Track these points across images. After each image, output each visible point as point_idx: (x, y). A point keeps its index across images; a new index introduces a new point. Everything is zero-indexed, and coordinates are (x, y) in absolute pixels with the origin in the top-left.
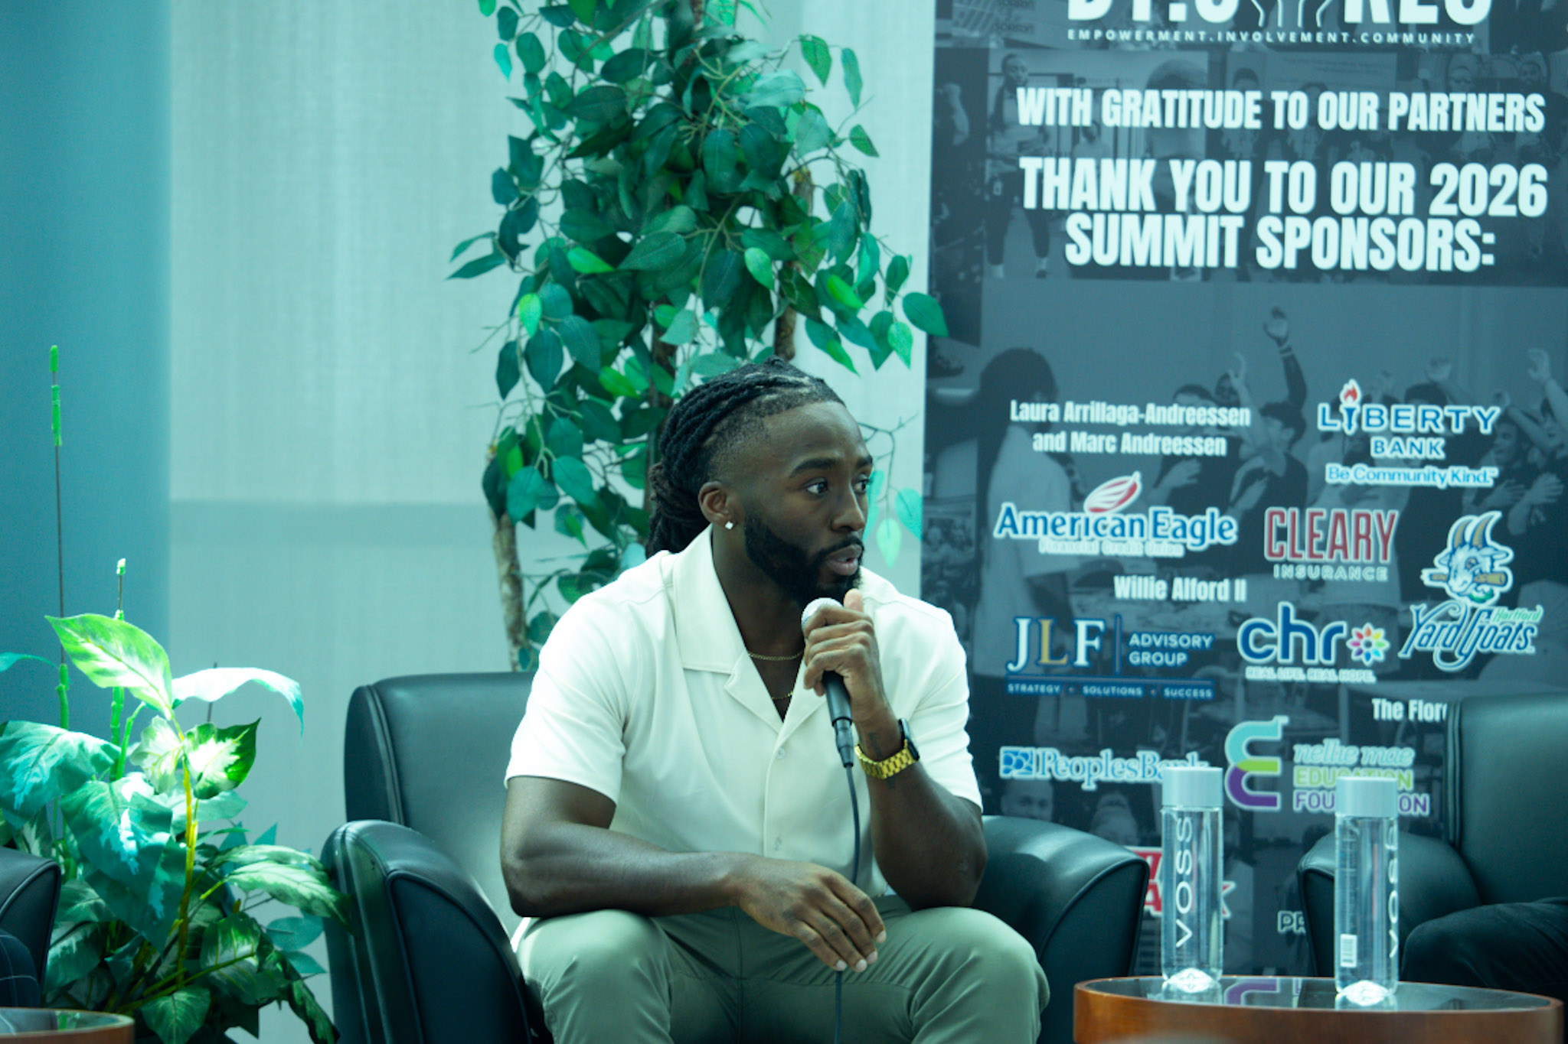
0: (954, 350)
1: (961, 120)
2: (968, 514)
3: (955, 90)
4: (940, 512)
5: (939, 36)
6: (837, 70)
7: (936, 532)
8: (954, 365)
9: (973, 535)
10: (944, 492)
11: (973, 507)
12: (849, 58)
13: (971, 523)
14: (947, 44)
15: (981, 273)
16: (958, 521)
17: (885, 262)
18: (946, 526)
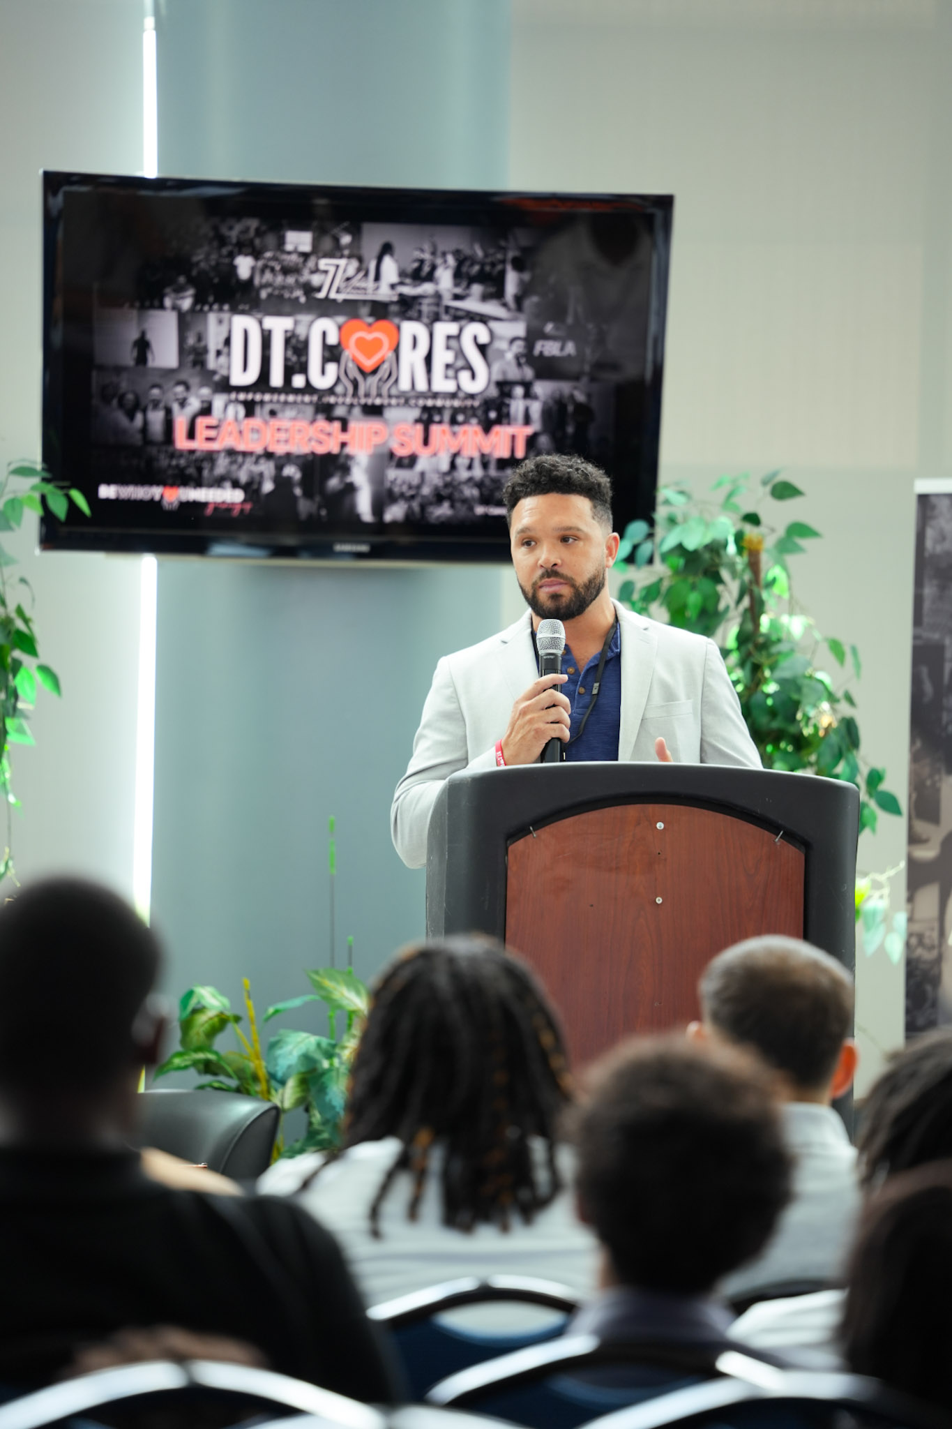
0: (922, 827)
1: (928, 688)
2: (932, 929)
3: (924, 671)
4: (917, 928)
5: (916, 637)
6: (849, 658)
7: (914, 941)
8: (924, 837)
9: (936, 942)
10: (918, 915)
11: (936, 925)
12: (854, 650)
13: (935, 934)
14: (919, 642)
15: (940, 780)
16: (927, 933)
17: (865, 771)
18: (920, 937)
